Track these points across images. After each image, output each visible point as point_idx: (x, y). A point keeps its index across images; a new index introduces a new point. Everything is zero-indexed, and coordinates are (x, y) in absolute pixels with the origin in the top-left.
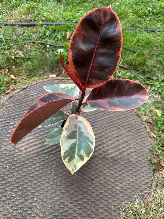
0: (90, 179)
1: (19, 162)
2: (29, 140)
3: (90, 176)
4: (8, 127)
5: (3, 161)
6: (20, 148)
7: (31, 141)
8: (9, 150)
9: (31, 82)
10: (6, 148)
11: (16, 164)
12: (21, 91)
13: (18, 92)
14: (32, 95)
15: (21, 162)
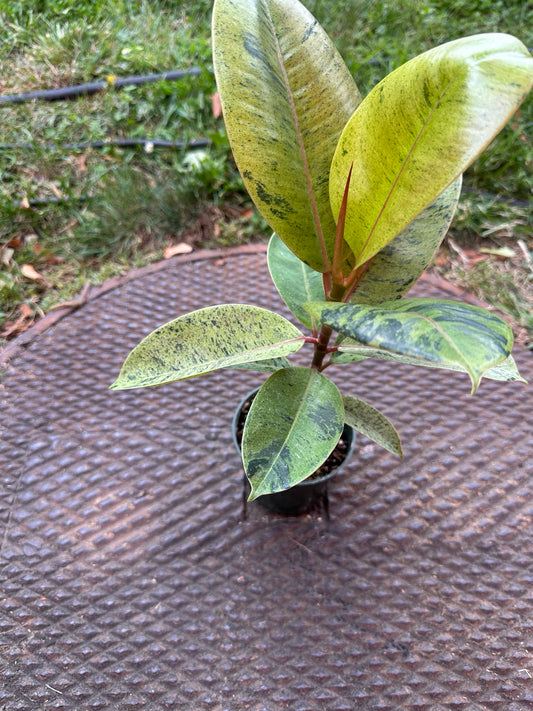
0: (394, 646)
1: (76, 603)
2: (111, 505)
3: (390, 634)
4: (22, 462)
5: (11, 609)
6: (76, 544)
7: (120, 508)
8: (32, 557)
9: (97, 282)
10: (19, 551)
11: (65, 616)
12: (66, 319)
13: (54, 324)
14: (109, 329)
15: (87, 602)
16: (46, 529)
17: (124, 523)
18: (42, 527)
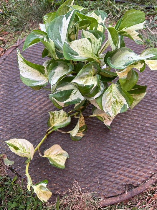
1: (37, 123)
2: (41, 99)
4: (13, 91)
5: (20, 127)
6: (34, 110)
8: (22, 114)
9: (21, 38)
10: (18, 113)
11: (35, 127)
12: (14, 51)
13: (11, 52)
15: (40, 123)
16: (24, 107)
17: (46, 103)
18: (23, 107)
